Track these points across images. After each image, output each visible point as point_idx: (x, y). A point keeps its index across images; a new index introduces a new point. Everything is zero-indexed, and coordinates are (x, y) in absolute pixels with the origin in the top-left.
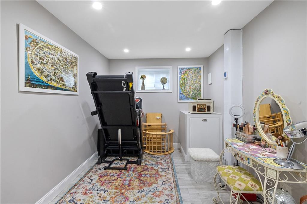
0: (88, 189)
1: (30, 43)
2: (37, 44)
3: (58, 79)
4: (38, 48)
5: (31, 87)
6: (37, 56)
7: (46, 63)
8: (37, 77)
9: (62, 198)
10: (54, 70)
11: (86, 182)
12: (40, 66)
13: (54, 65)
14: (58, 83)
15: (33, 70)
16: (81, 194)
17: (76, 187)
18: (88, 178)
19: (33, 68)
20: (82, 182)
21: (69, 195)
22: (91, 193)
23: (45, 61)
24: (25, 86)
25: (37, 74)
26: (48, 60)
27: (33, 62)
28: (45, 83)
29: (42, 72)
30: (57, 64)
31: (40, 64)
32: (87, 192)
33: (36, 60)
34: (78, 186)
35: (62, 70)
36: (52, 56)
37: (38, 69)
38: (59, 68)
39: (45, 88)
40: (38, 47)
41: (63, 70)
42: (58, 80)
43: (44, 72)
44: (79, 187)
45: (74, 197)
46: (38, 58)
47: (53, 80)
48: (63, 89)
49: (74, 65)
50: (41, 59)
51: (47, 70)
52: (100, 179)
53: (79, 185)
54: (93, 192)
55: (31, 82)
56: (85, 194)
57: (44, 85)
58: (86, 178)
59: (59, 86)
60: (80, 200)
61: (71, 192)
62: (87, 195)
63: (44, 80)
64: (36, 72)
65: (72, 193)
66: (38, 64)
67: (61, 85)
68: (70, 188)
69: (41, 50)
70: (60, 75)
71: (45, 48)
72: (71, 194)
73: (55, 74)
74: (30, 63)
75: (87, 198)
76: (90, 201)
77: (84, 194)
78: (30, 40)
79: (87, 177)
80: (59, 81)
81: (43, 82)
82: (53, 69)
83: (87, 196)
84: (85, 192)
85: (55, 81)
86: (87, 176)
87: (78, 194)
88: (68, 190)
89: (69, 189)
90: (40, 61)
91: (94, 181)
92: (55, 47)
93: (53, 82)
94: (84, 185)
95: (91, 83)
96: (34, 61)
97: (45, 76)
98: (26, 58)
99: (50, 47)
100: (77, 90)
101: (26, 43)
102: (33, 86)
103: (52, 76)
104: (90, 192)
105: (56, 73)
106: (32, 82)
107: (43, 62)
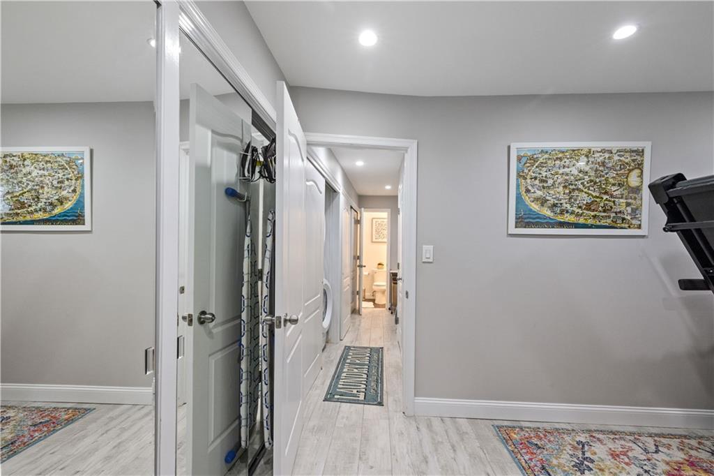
0: (630, 454)
1: (525, 164)
2: (535, 160)
3: (580, 207)
4: (537, 167)
5: (525, 227)
6: (535, 178)
7: (552, 185)
8: (535, 212)
9: (573, 430)
10: (570, 192)
11: (641, 445)
12: (539, 193)
13: (569, 184)
14: (578, 215)
15: (528, 201)
16: (608, 449)
17: (612, 436)
18: (653, 443)
19: (527, 199)
20: (632, 438)
21: (587, 435)
22: (627, 464)
23: (550, 182)
24: (516, 227)
25: (535, 207)
26: (555, 179)
27: (528, 191)
28: (550, 218)
29: (543, 202)
30: (577, 180)
31: (541, 190)
32: (622, 457)
33: (533, 186)
34: (617, 437)
35: (589, 189)
36: (567, 170)
37: (536, 199)
38: (581, 187)
39: (549, 228)
40: (537, 164)
41: (591, 188)
42: (577, 210)
43: (548, 200)
44: (616, 441)
45: (591, 444)
46: (537, 182)
47: (567, 212)
48: (592, 225)
49: (628, 170)
50: (542, 181)
51: (554, 197)
52: (682, 464)
53: (620, 438)
54: (633, 466)
55: (526, 219)
56: (614, 455)
57: (547, 222)
58: (650, 440)
59: (582, 221)
60: (595, 453)
61: (594, 435)
62: (616, 460)
63: (548, 213)
64: (533, 204)
65: (594, 437)
66: (537, 191)
67: (586, 219)
68: (600, 429)
69: (543, 167)
70: (584, 200)
71: (550, 162)
72: (591, 436)
73: (573, 200)
74: (523, 192)
75: (609, 462)
76: (609, 469)
77: (612, 455)
78: (524, 160)
79: (655, 441)
80: (581, 212)
81: (545, 217)
82: (567, 191)
83: (612, 460)
84: (618, 453)
85: (573, 213)
86: (656, 438)
87: (602, 446)
88: (593, 428)
89: (596, 429)
90: (541, 185)
91: (660, 456)
92: (574, 151)
93: (566, 215)
94: (631, 444)
95: (665, 204)
96: (530, 188)
97: (549, 207)
98: (518, 186)
99: (560, 155)
100: (640, 225)
101: (518, 166)
102: (528, 225)
103: (565, 205)
104: (627, 460)
105: (575, 197)
106: (526, 221)
107: (545, 185)
